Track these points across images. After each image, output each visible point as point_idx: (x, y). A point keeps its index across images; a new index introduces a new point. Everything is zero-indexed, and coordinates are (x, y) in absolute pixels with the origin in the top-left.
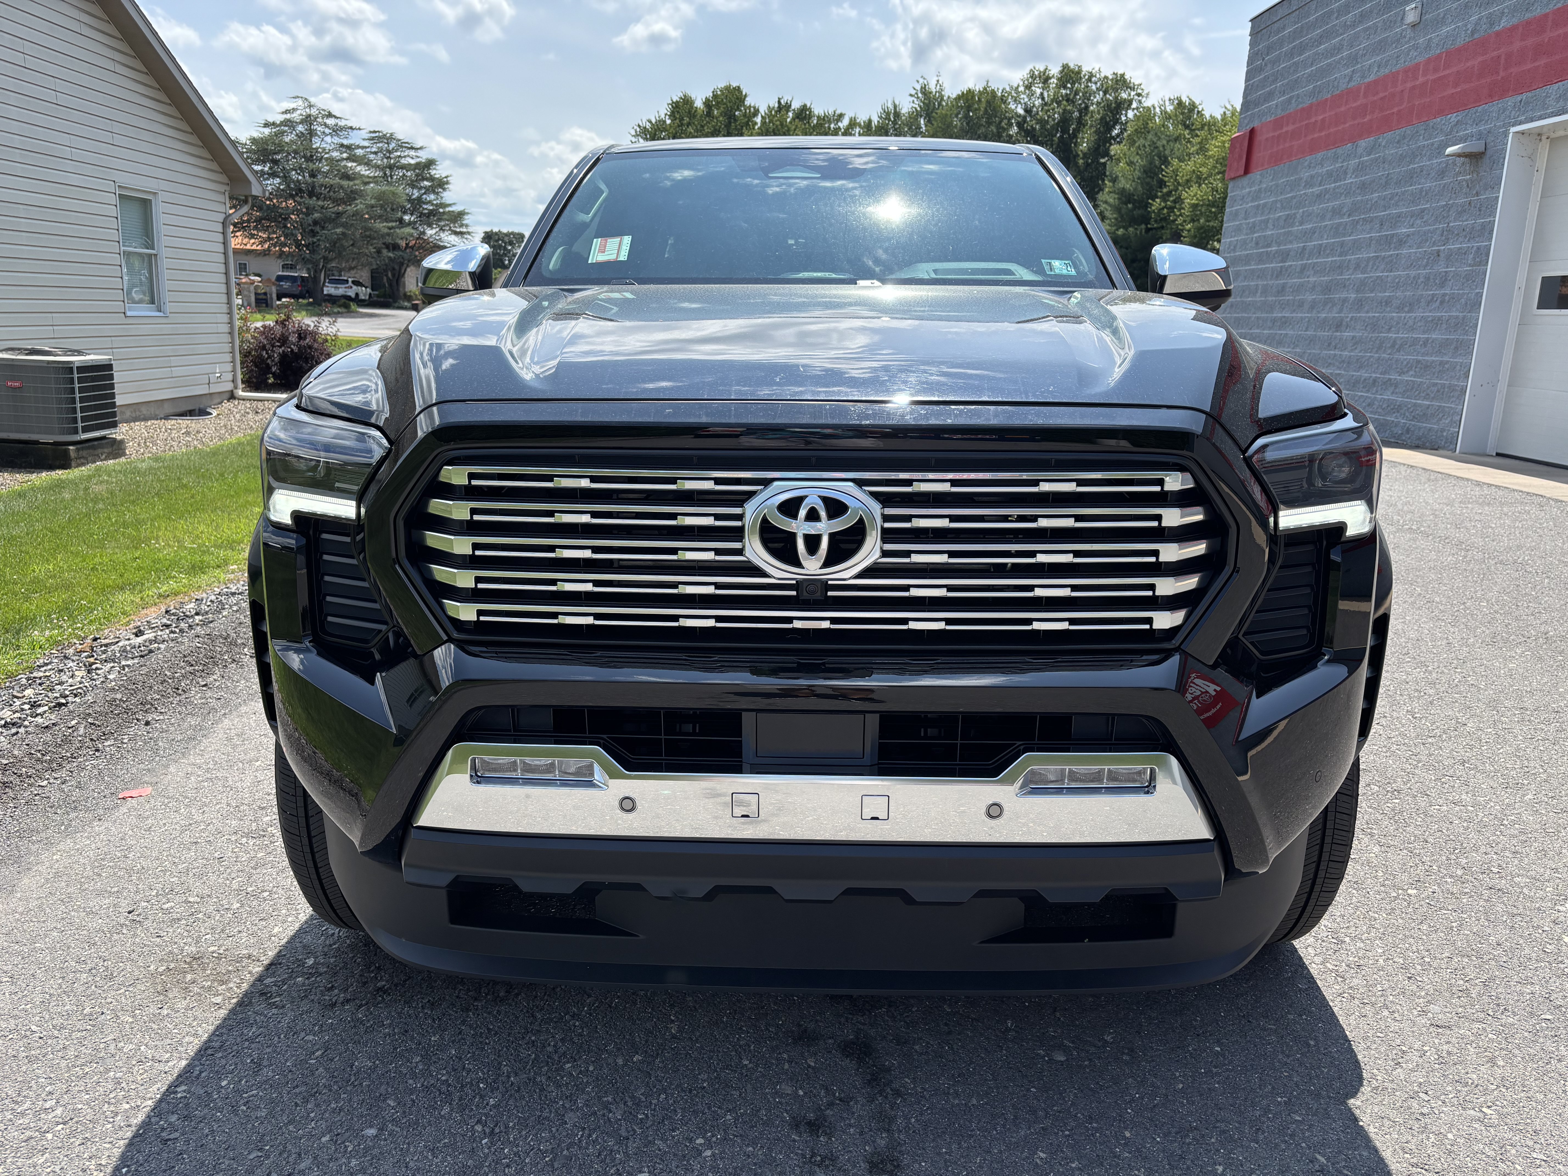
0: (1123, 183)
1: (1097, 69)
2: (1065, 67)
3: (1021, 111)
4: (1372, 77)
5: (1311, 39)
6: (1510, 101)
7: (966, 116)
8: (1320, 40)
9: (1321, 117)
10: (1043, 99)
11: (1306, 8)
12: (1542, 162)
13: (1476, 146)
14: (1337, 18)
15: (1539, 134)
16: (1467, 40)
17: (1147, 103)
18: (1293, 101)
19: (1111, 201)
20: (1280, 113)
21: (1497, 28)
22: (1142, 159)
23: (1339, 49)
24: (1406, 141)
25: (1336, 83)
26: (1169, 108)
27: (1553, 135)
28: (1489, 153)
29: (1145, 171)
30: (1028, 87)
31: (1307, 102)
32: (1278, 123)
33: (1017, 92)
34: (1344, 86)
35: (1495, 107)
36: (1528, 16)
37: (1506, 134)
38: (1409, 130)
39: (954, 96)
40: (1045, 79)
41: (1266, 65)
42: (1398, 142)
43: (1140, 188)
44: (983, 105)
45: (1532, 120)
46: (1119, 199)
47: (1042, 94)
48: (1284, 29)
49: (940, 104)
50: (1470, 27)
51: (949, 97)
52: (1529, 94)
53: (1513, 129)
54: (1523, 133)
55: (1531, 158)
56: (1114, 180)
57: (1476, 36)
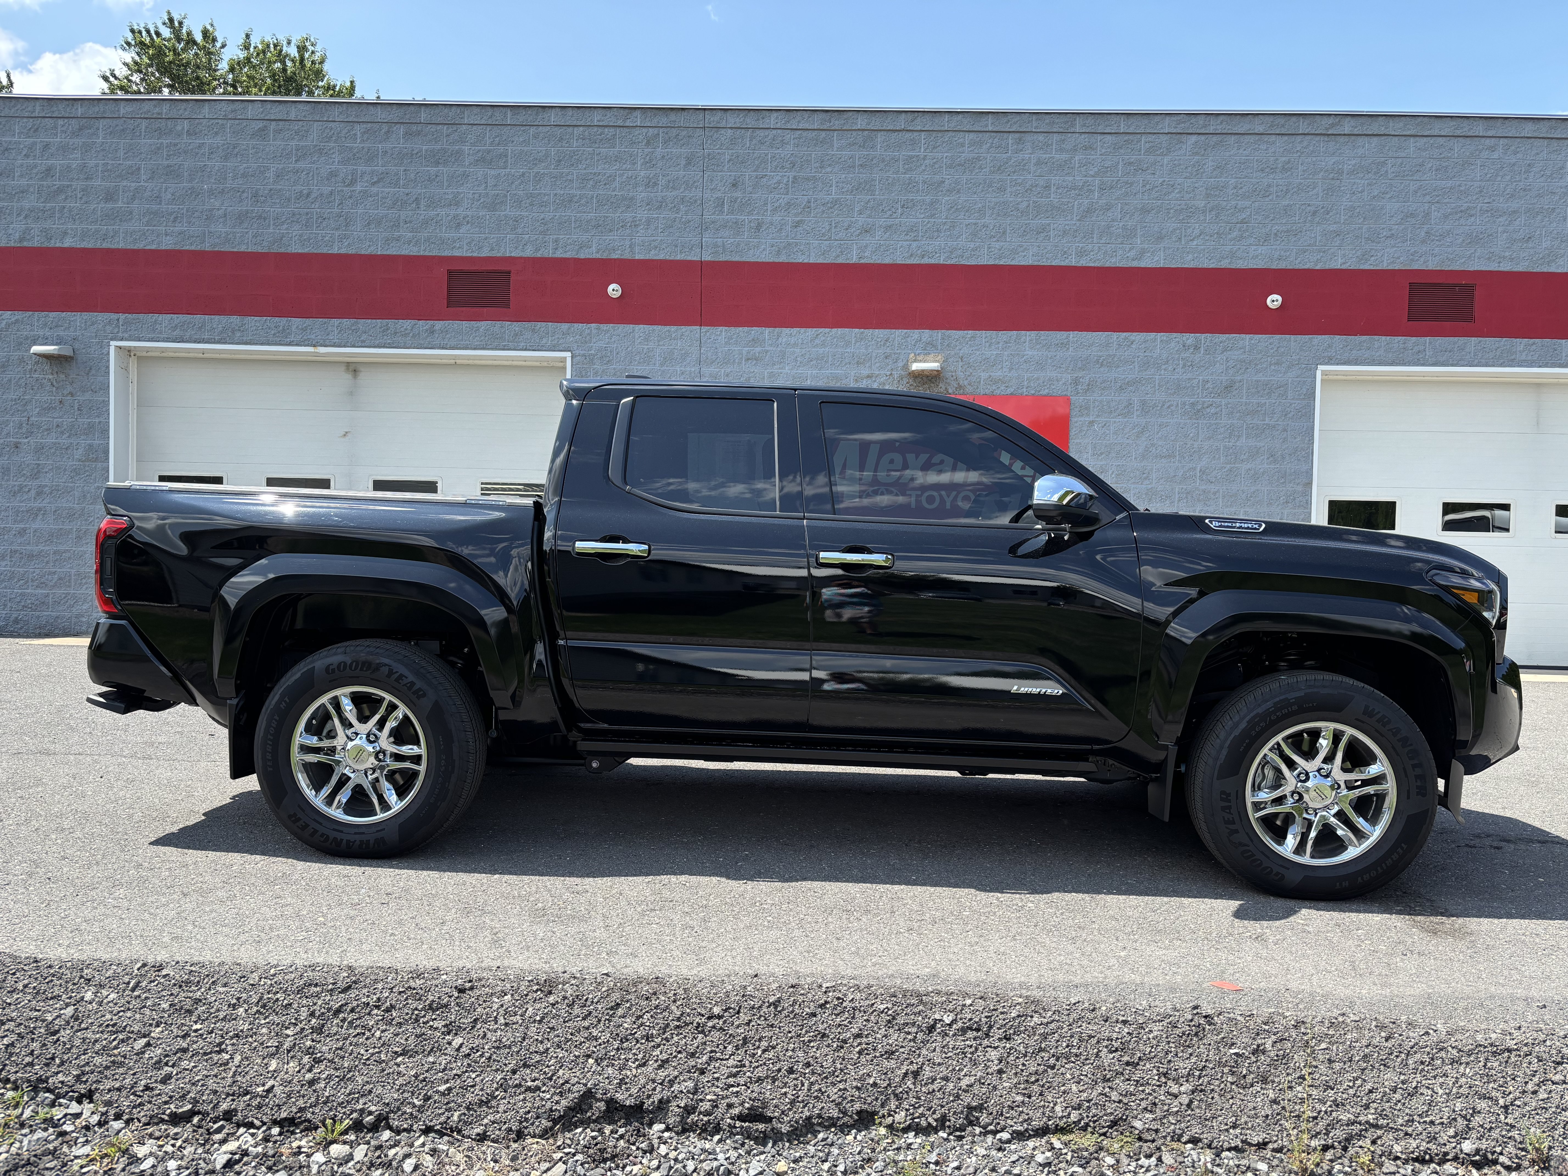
6: (101, 317)
12: (135, 375)
35: (78, 317)
36: (107, 245)
37: (104, 346)
45: (142, 340)
52: (129, 316)
53: (114, 343)
54: (120, 348)
55: (126, 369)
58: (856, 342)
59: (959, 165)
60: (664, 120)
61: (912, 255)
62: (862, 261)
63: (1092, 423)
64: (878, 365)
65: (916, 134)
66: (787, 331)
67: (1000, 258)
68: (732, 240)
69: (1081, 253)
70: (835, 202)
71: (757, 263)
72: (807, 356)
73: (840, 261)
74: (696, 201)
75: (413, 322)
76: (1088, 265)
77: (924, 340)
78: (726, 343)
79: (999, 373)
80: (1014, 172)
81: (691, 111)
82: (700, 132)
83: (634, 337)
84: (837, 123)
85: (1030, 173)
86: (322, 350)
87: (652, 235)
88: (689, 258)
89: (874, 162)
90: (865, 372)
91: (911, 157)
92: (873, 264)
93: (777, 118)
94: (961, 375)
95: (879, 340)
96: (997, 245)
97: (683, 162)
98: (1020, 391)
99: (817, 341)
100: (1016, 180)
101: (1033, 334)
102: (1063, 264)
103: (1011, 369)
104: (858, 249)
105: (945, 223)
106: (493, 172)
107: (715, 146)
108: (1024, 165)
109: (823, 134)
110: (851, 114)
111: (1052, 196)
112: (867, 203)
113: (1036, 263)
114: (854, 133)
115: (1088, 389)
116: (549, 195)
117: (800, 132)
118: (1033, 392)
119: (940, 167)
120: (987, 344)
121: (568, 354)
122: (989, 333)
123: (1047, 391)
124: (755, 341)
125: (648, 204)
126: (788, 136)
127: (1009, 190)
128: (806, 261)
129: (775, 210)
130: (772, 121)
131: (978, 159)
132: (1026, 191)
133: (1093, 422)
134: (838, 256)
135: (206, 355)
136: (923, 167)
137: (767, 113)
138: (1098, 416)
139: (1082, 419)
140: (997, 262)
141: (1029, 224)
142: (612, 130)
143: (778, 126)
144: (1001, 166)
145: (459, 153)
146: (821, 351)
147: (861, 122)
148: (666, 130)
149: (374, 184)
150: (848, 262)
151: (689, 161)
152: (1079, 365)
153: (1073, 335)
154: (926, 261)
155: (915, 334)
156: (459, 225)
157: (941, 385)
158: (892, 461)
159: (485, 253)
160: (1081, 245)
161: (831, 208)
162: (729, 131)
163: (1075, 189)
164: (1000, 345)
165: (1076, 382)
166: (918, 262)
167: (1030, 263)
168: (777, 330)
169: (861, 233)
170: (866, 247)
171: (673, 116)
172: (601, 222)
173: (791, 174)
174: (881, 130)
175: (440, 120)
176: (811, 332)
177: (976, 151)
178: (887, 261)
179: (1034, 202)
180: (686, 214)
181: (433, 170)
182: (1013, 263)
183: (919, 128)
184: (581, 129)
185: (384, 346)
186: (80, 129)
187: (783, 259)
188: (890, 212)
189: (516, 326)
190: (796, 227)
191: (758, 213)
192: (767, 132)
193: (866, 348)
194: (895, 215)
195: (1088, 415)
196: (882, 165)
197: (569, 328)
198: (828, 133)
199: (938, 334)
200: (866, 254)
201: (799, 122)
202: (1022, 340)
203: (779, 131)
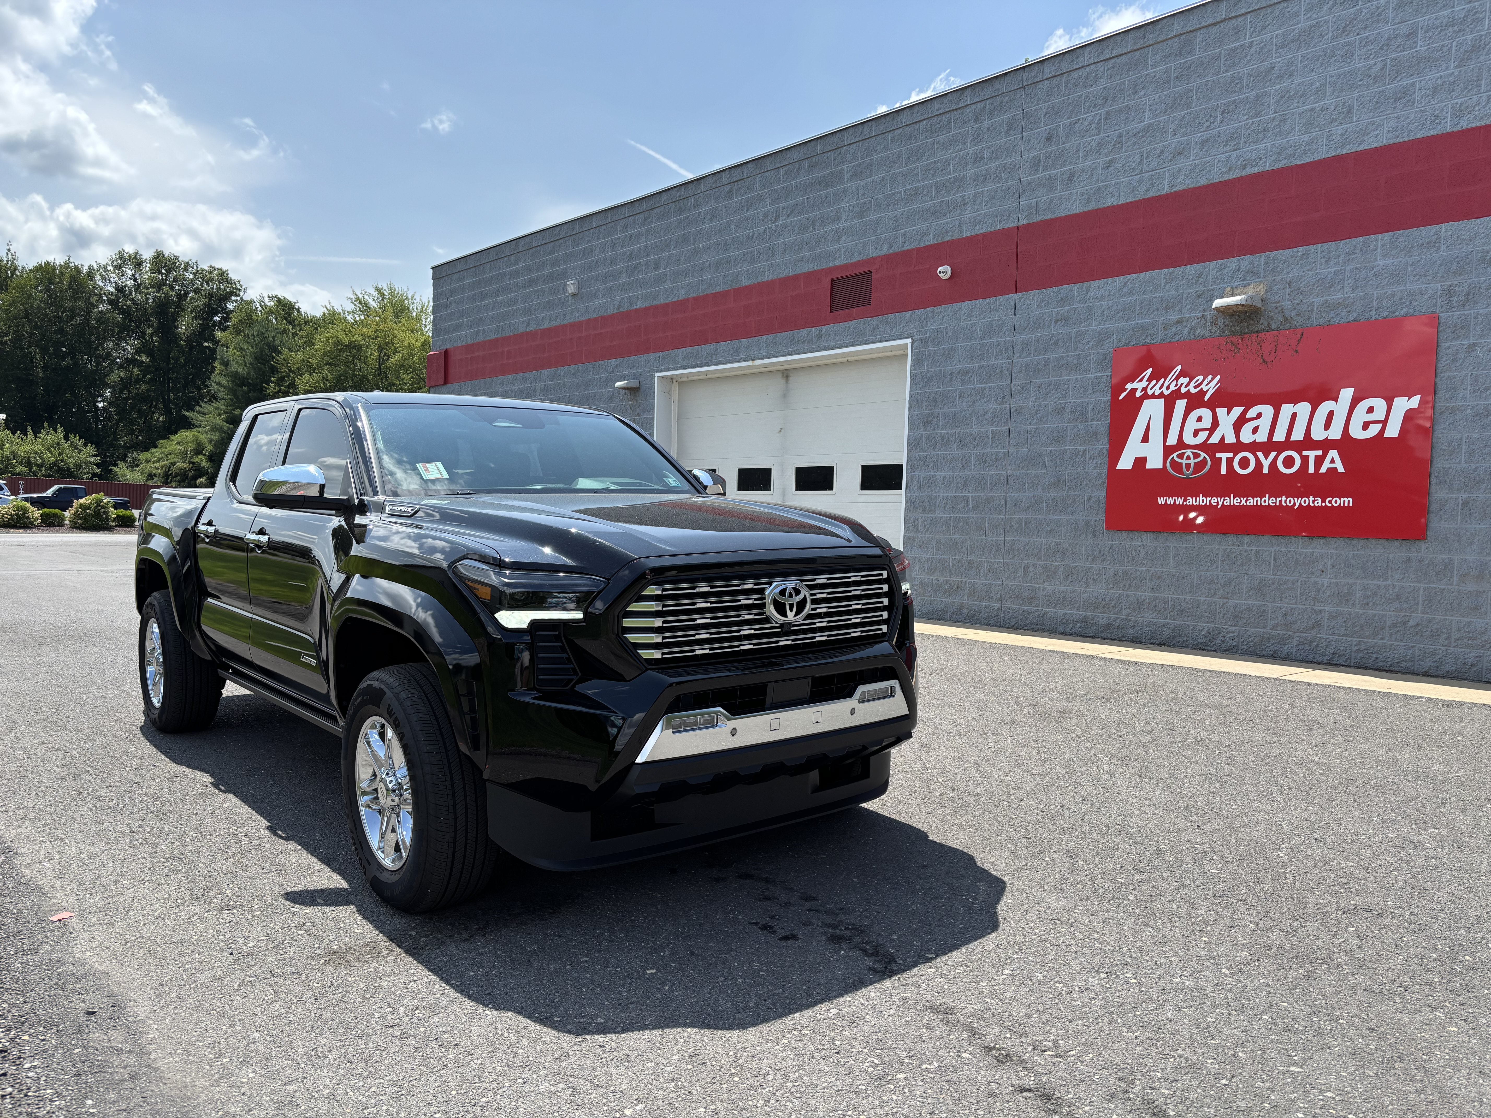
0: (234, 367)
1: (194, 261)
2: (159, 255)
3: (112, 290)
4: (546, 326)
5: (489, 291)
6: (652, 356)
7: (48, 289)
8: (498, 293)
9: (507, 349)
10: (135, 280)
11: (482, 267)
12: (675, 396)
13: (634, 384)
14: (510, 279)
15: (671, 379)
16: (616, 311)
17: (246, 297)
18: (481, 334)
19: (225, 382)
20: (469, 341)
21: (635, 307)
22: (252, 347)
23: (515, 302)
24: (580, 374)
25: (516, 326)
26: (270, 304)
27: (680, 380)
28: (643, 388)
29: (256, 358)
30: (118, 267)
31: (493, 336)
32: (469, 348)
33: (106, 271)
34: (524, 329)
35: (642, 358)
36: (655, 303)
37: (653, 377)
38: (581, 367)
39: (31, 267)
40: (138, 264)
41: (450, 303)
42: (574, 374)
43: (252, 373)
44: (68, 279)
45: (669, 370)
46: (233, 381)
47: (134, 275)
48: (463, 279)
49: (13, 273)
50: (617, 303)
51: (23, 268)
52: (664, 353)
53: (657, 375)
54: (663, 377)
55: (669, 393)
56: (226, 364)
57: (621, 310)
58: (1166, 283)
59: (1293, 41)
60: (989, 91)
61: (1230, 169)
62: (1175, 189)
63: (1472, 347)
64: (1188, 307)
65: (1240, 19)
66: (1095, 284)
67: (1343, 146)
68: (1045, 198)
69: (1459, 113)
70: (1148, 128)
71: (1068, 216)
72: (1115, 308)
73: (1151, 194)
74: (1015, 166)
75: (808, 329)
76: (1471, 126)
77: (1243, 268)
78: (1038, 307)
79: (1339, 295)
80: (1365, 28)
81: (1012, 74)
82: (1019, 93)
83: (960, 314)
84: (1151, 38)
85: (1387, 22)
86: (757, 362)
87: (978, 210)
88: (1007, 226)
89: (1192, 68)
90: (1174, 317)
91: (1234, 50)
92: (1186, 190)
93: (1090, 52)
94: (1287, 304)
95: (1191, 277)
96: (1340, 130)
97: (1005, 129)
98: (1367, 315)
99: (1125, 290)
100: (1367, 37)
101: (1387, 236)
102: (1432, 133)
103: (1354, 289)
104: (1170, 176)
105: (1274, 119)
106: (862, 183)
107: (1033, 103)
108: (1380, 14)
109: (1137, 54)
110: (1165, 21)
111: (1419, 43)
112: (1181, 120)
113: (1392, 141)
114: (1170, 42)
115: (1468, 300)
116: (900, 193)
117: (1113, 61)
118: (1385, 314)
119: (1269, 51)
120: (1323, 260)
121: (909, 341)
122: (1326, 245)
123: (1405, 310)
124: (1063, 300)
125: (975, 180)
126: (1101, 67)
127: (1358, 53)
128: (1115, 203)
129: (1086, 155)
130: (1086, 58)
131: (1318, 25)
132: (1381, 48)
133: (1474, 345)
134: (1148, 190)
135: (709, 376)
136: (1248, 58)
137: (1081, 51)
138: (1481, 336)
139: (1458, 343)
140: (1339, 152)
141: (1384, 91)
142: (948, 115)
143: (1092, 61)
144: (1346, 26)
145: (841, 172)
146: (1128, 299)
147: (1177, 27)
148: (990, 101)
149: (789, 216)
150: (1159, 193)
151: (1011, 126)
152: (1454, 267)
153: (1444, 228)
154: (1249, 171)
155: (1232, 263)
156: (840, 237)
157: (1262, 321)
158: (1200, 419)
159: (856, 258)
160: (1459, 101)
161: (1143, 136)
162: (1046, 82)
163: (1453, 26)
164: (1341, 259)
165: (1449, 292)
166: (1238, 176)
167: (1385, 142)
168: (1086, 284)
169: (1174, 157)
170: (1179, 171)
171: (997, 85)
172: (938, 208)
173: (1103, 111)
174: (1200, 29)
175: (830, 148)
176: (1119, 281)
177: (1314, 16)
178: (1203, 182)
179: (1392, 60)
180: (1006, 182)
181: (823, 193)
182: (1361, 148)
183: (1243, 11)
184: (925, 122)
185: (792, 354)
186: (645, 220)
187: (1093, 206)
188: (1208, 124)
189: (874, 321)
190: (1108, 167)
191: (1070, 163)
192: (1081, 72)
193: (1177, 290)
194: (1213, 126)
195: (1467, 337)
196: (1200, 70)
197: (911, 316)
198: (1142, 51)
199: (1261, 259)
200: (1179, 180)
201: (1112, 49)
202: (1372, 247)
203: (1093, 66)
